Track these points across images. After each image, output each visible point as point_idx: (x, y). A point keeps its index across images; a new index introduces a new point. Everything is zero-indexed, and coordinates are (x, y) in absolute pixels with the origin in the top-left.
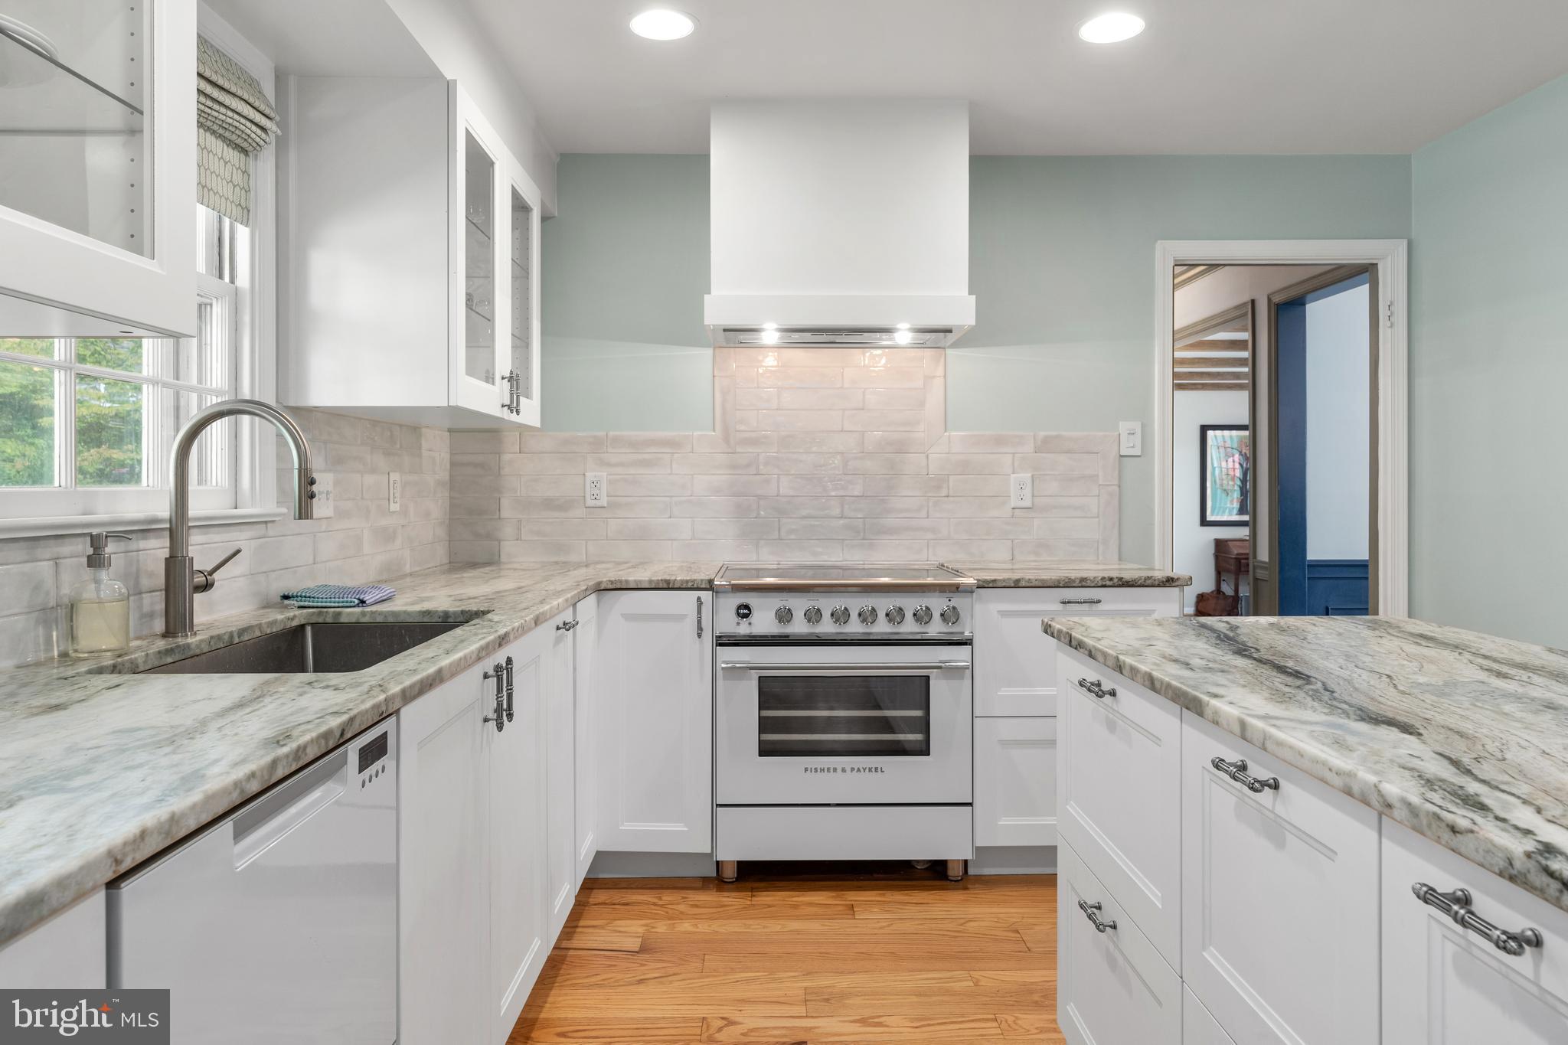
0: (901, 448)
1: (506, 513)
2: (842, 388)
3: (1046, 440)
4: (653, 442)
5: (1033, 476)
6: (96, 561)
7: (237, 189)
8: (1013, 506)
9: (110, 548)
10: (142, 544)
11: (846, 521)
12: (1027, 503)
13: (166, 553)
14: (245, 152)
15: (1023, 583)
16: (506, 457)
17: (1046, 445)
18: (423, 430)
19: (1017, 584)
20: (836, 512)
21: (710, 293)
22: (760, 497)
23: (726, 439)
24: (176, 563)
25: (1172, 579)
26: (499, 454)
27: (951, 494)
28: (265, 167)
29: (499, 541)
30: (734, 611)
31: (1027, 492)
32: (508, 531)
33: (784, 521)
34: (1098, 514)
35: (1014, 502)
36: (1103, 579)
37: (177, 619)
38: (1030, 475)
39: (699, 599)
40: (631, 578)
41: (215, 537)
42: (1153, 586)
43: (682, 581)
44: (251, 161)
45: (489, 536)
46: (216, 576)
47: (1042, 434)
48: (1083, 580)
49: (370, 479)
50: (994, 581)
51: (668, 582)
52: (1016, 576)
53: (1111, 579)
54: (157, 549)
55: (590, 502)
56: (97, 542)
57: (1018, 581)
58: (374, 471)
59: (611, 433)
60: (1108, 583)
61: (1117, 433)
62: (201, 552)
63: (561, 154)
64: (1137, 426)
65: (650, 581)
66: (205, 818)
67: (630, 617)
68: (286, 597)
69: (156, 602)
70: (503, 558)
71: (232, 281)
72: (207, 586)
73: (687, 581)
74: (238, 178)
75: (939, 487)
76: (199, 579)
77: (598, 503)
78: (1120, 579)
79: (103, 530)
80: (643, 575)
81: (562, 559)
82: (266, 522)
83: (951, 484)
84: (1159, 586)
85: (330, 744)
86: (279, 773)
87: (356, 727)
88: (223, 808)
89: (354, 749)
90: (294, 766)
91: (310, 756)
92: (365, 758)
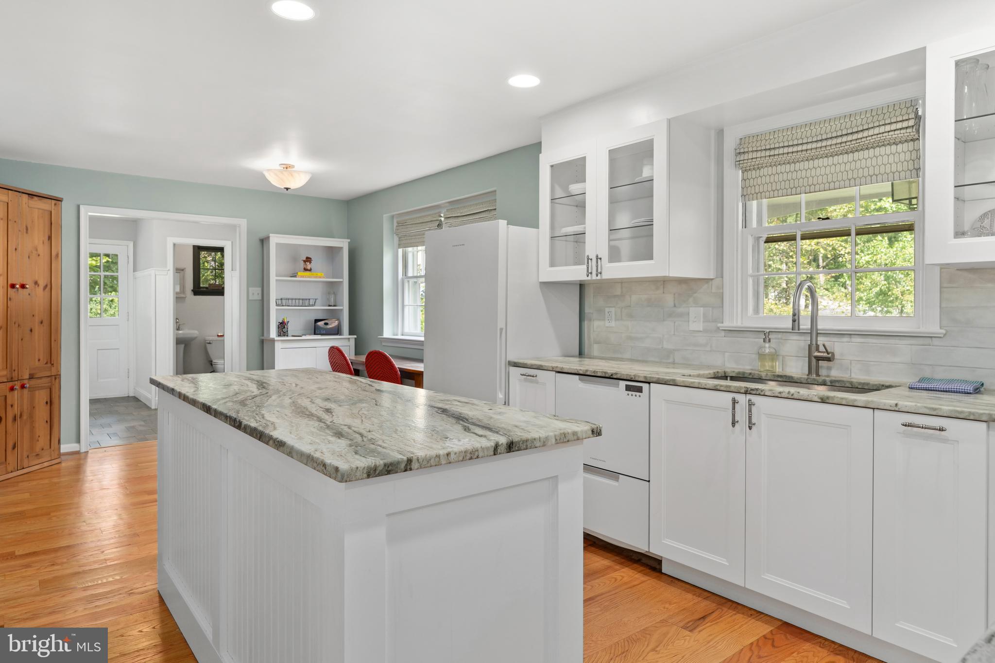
24: (811, 347)
37: (812, 369)
56: (766, 334)
85: (607, 376)
86: (588, 373)
87: (618, 376)
88: (573, 372)
89: (623, 384)
90: (593, 374)
91: (599, 374)
92: (628, 388)
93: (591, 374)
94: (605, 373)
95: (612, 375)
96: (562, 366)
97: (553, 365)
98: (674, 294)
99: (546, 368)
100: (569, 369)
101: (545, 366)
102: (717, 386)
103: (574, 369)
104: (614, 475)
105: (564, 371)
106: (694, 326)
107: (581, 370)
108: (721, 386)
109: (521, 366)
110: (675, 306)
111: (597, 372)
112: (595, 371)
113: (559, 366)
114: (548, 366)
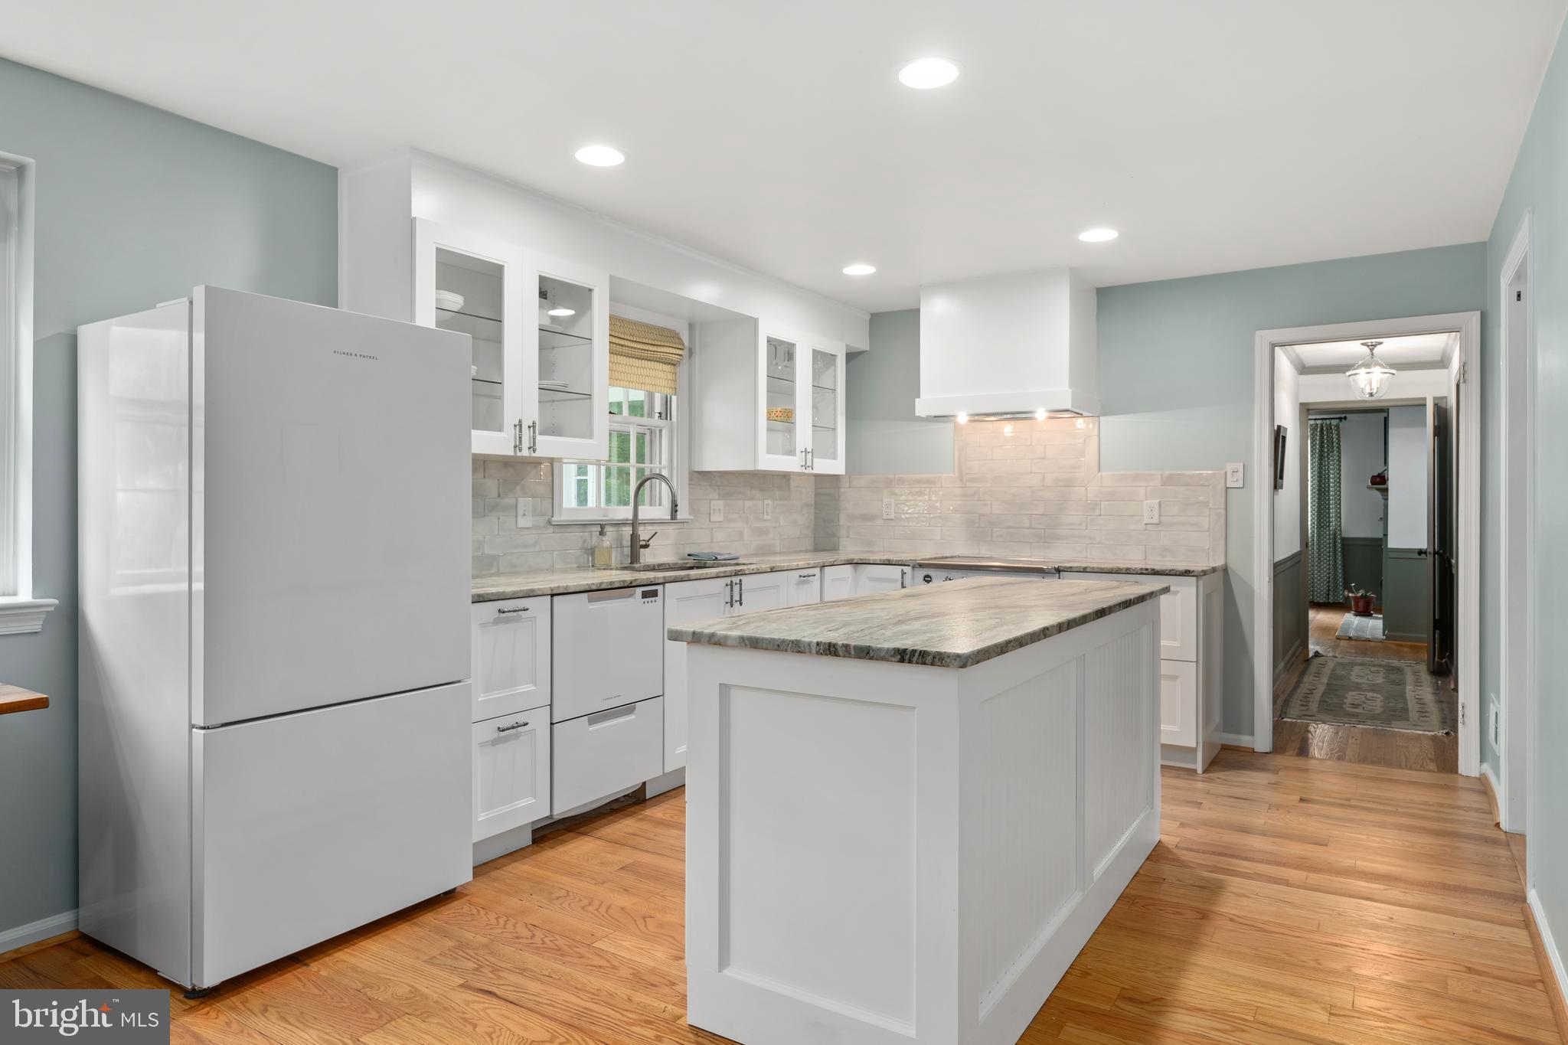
0: (1069, 484)
1: (843, 522)
2: (1031, 445)
3: (1170, 477)
4: (918, 481)
5: (1160, 503)
6: (602, 533)
7: (670, 382)
8: (1145, 522)
9: (608, 529)
10: (624, 529)
11: (1033, 530)
12: (1156, 520)
13: (631, 532)
14: (674, 365)
15: (1088, 570)
16: (842, 490)
17: (1169, 481)
18: (791, 476)
19: (1085, 570)
20: (1027, 524)
21: (919, 397)
22: (981, 515)
23: (961, 479)
24: (634, 537)
25: (1189, 571)
26: (839, 488)
27: (1102, 513)
28: (683, 369)
29: (839, 538)
30: (922, 578)
31: (1156, 512)
32: (843, 533)
33: (995, 529)
34: (1209, 528)
35: (1146, 520)
36: (1141, 569)
37: (634, 557)
38: (1158, 501)
39: (902, 570)
40: (871, 558)
41: (649, 527)
42: (1176, 575)
43: (896, 560)
44: (678, 368)
45: (834, 535)
46: (650, 542)
47: (1167, 473)
48: (1127, 569)
49: (748, 503)
50: (1071, 567)
51: (889, 560)
52: (1085, 565)
53: (1147, 569)
54: (628, 530)
55: (885, 517)
56: (602, 526)
57: (1086, 568)
58: (751, 499)
59: (897, 476)
60: (1145, 572)
61: (1223, 472)
62: (644, 534)
63: (871, 314)
64: (1240, 466)
65: (880, 560)
66: (577, 590)
67: (871, 579)
68: (689, 555)
69: (627, 551)
70: (841, 548)
71: (671, 419)
72: (646, 546)
73: (899, 561)
74: (670, 376)
75: (1094, 509)
76: (643, 543)
77: (889, 517)
78: (1153, 570)
79: (604, 523)
80: (877, 557)
81: (870, 549)
82: (684, 522)
83: (1102, 506)
84: (1180, 575)
85: (626, 585)
86: (603, 587)
87: (638, 583)
88: (582, 589)
89: (639, 591)
90: (609, 587)
91: (616, 585)
92: (645, 595)
93: (606, 587)
94: (624, 581)
95: (631, 583)
96: (565, 585)
97: (552, 586)
98: (499, 480)
99: (540, 593)
100: (578, 585)
101: (539, 589)
102: (718, 573)
103: (584, 585)
104: (628, 708)
105: (570, 591)
106: (523, 522)
107: (593, 584)
108: (721, 572)
109: (492, 598)
110: (499, 496)
111: (614, 582)
112: (611, 582)
113: (561, 585)
114: (544, 588)
